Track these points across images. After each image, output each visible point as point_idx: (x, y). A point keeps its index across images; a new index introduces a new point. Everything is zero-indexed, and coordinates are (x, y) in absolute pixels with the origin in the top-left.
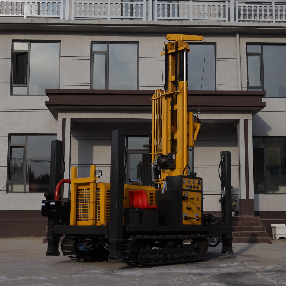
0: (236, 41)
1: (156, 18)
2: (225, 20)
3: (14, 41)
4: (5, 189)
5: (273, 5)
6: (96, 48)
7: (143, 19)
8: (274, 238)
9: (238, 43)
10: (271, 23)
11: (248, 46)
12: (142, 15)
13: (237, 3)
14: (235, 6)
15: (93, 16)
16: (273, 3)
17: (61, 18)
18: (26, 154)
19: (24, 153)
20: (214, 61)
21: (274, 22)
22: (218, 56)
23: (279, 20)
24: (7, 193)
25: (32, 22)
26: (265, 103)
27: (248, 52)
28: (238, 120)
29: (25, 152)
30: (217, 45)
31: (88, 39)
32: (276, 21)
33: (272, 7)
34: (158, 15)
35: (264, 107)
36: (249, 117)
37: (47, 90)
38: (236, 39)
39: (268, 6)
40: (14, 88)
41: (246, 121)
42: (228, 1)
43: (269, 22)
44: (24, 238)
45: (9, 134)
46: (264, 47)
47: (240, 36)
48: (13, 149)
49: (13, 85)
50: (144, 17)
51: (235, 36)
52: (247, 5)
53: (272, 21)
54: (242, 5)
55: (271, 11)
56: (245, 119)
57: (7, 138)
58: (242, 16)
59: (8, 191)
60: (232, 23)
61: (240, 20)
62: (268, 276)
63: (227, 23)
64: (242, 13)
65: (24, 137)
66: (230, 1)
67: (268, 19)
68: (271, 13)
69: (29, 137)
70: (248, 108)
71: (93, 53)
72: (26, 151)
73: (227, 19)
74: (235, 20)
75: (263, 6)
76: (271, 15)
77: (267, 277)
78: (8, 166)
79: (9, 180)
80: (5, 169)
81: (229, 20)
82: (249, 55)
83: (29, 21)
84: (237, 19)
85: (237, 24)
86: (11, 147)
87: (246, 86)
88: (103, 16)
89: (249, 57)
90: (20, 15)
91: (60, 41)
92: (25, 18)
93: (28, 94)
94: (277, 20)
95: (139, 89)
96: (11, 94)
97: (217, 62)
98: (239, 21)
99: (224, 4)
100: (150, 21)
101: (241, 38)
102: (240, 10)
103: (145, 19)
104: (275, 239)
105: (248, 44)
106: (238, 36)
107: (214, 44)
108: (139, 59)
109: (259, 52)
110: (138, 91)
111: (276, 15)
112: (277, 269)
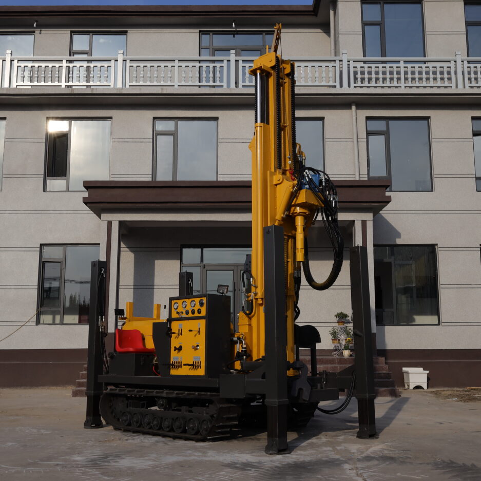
0: (352, 115)
1: (241, 84)
2: (335, 87)
3: (48, 118)
4: (34, 319)
5: (402, 64)
6: (161, 126)
7: (223, 86)
8: (406, 387)
9: (354, 117)
10: (399, 89)
11: (368, 121)
12: (221, 81)
13: (351, 63)
14: (349, 68)
15: (155, 83)
16: (402, 62)
17: (112, 86)
18: (63, 271)
19: (61, 270)
20: (322, 142)
21: (403, 87)
22: (326, 136)
23: (410, 84)
24: (36, 325)
25: (72, 93)
26: (390, 197)
27: (368, 130)
28: (353, 222)
29: (63, 269)
30: (326, 120)
31: (148, 115)
32: (405, 87)
33: (400, 67)
34: (244, 81)
35: (390, 202)
36: (369, 217)
37: (85, 182)
38: (352, 112)
39: (395, 66)
40: (48, 182)
41: (364, 223)
42: (340, 61)
43: (396, 87)
44: (59, 388)
45: (41, 245)
46: (391, 122)
47: (357, 108)
48: (47, 265)
49: (47, 178)
50: (225, 84)
51: (351, 109)
52: (366, 66)
53: (401, 87)
54: (359, 65)
55: (398, 73)
56: (362, 221)
57: (39, 249)
58: (359, 80)
59: (38, 322)
60: (346, 90)
61: (356, 85)
62: (361, 472)
63: (338, 90)
64: (359, 76)
65: (61, 248)
66: (342, 61)
67: (395, 84)
68: (399, 76)
69: (69, 248)
70: (365, 204)
71: (156, 134)
72: (63, 267)
73: (338, 84)
74: (349, 86)
75: (388, 66)
76: (399, 79)
77: (358, 475)
78: (38, 289)
79: (41, 307)
80: (34, 293)
81: (341, 86)
82: (369, 133)
83: (68, 91)
84: (352, 84)
85: (352, 90)
86: (43, 262)
87: (366, 176)
88: (169, 83)
89: (370, 137)
90: (56, 83)
91: (111, 118)
92: (63, 86)
93: (67, 190)
94: (406, 85)
95: (219, 180)
96: (45, 190)
97: (326, 144)
98: (355, 87)
99: (334, 65)
100: (233, 89)
101: (359, 111)
102: (355, 73)
103: (225, 86)
104: (408, 389)
105: (368, 118)
106: (354, 107)
107: (322, 119)
108: (219, 141)
109: (384, 129)
110: (217, 181)
111: (406, 79)
112: (386, 452)
